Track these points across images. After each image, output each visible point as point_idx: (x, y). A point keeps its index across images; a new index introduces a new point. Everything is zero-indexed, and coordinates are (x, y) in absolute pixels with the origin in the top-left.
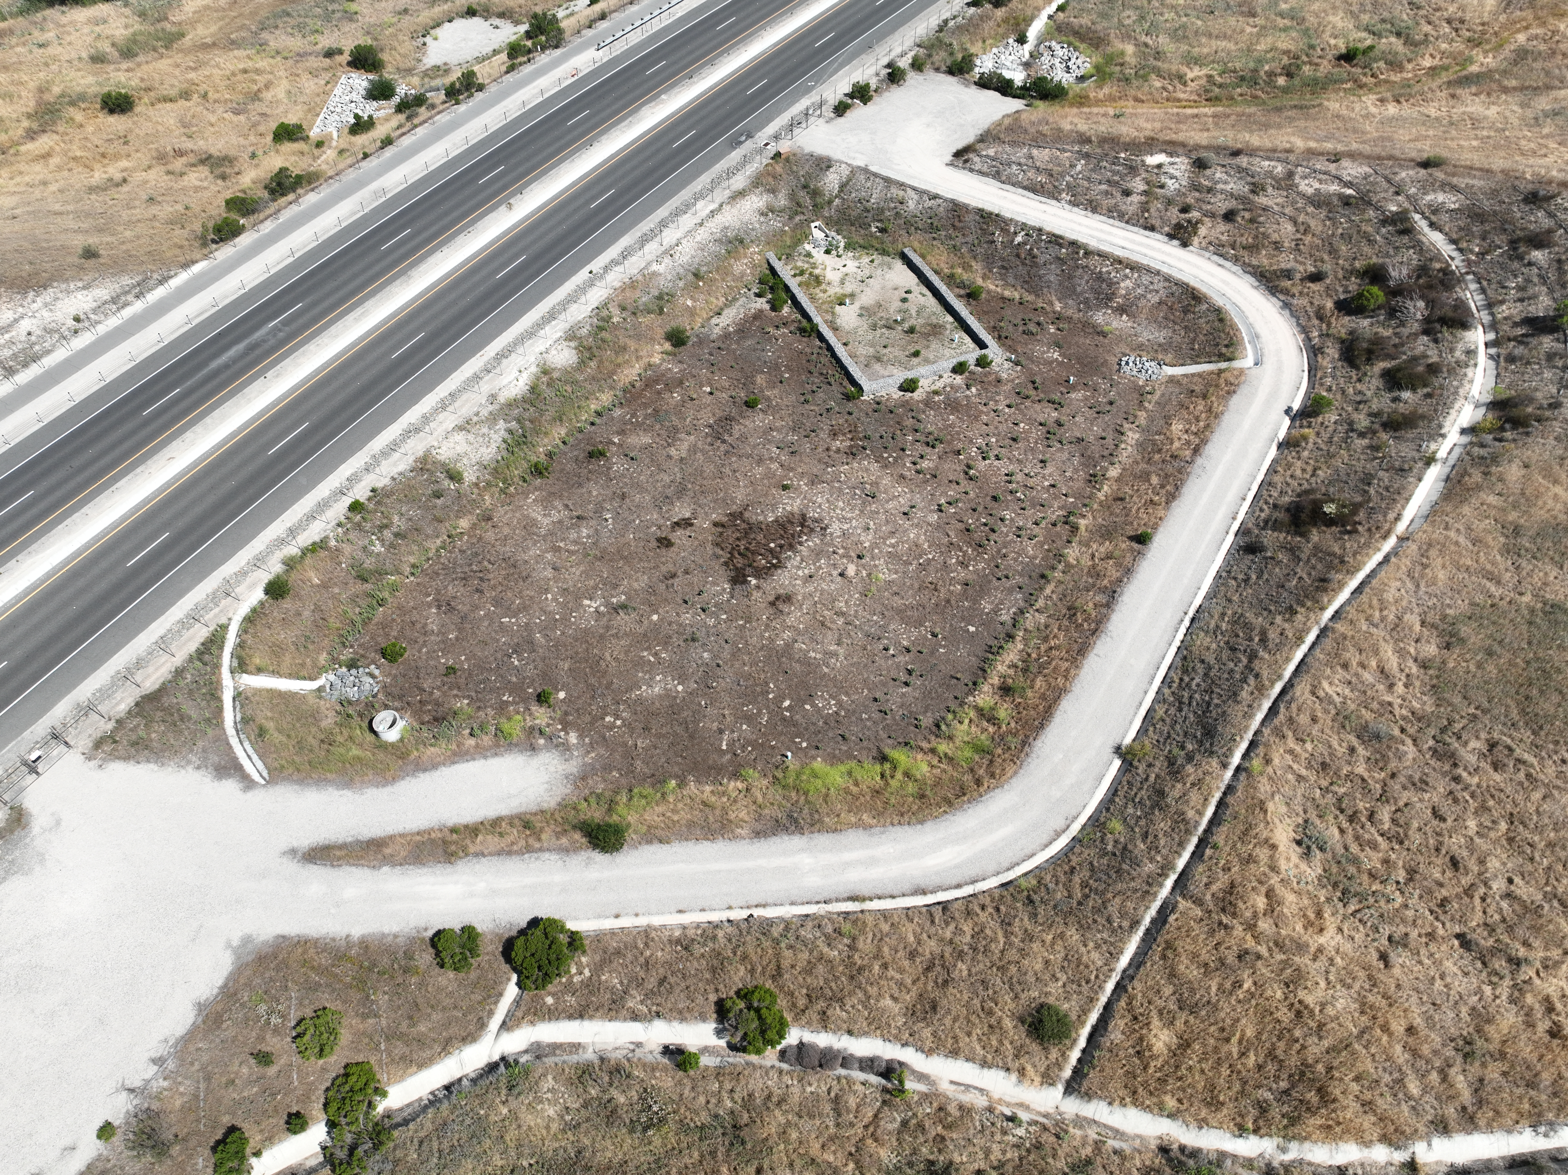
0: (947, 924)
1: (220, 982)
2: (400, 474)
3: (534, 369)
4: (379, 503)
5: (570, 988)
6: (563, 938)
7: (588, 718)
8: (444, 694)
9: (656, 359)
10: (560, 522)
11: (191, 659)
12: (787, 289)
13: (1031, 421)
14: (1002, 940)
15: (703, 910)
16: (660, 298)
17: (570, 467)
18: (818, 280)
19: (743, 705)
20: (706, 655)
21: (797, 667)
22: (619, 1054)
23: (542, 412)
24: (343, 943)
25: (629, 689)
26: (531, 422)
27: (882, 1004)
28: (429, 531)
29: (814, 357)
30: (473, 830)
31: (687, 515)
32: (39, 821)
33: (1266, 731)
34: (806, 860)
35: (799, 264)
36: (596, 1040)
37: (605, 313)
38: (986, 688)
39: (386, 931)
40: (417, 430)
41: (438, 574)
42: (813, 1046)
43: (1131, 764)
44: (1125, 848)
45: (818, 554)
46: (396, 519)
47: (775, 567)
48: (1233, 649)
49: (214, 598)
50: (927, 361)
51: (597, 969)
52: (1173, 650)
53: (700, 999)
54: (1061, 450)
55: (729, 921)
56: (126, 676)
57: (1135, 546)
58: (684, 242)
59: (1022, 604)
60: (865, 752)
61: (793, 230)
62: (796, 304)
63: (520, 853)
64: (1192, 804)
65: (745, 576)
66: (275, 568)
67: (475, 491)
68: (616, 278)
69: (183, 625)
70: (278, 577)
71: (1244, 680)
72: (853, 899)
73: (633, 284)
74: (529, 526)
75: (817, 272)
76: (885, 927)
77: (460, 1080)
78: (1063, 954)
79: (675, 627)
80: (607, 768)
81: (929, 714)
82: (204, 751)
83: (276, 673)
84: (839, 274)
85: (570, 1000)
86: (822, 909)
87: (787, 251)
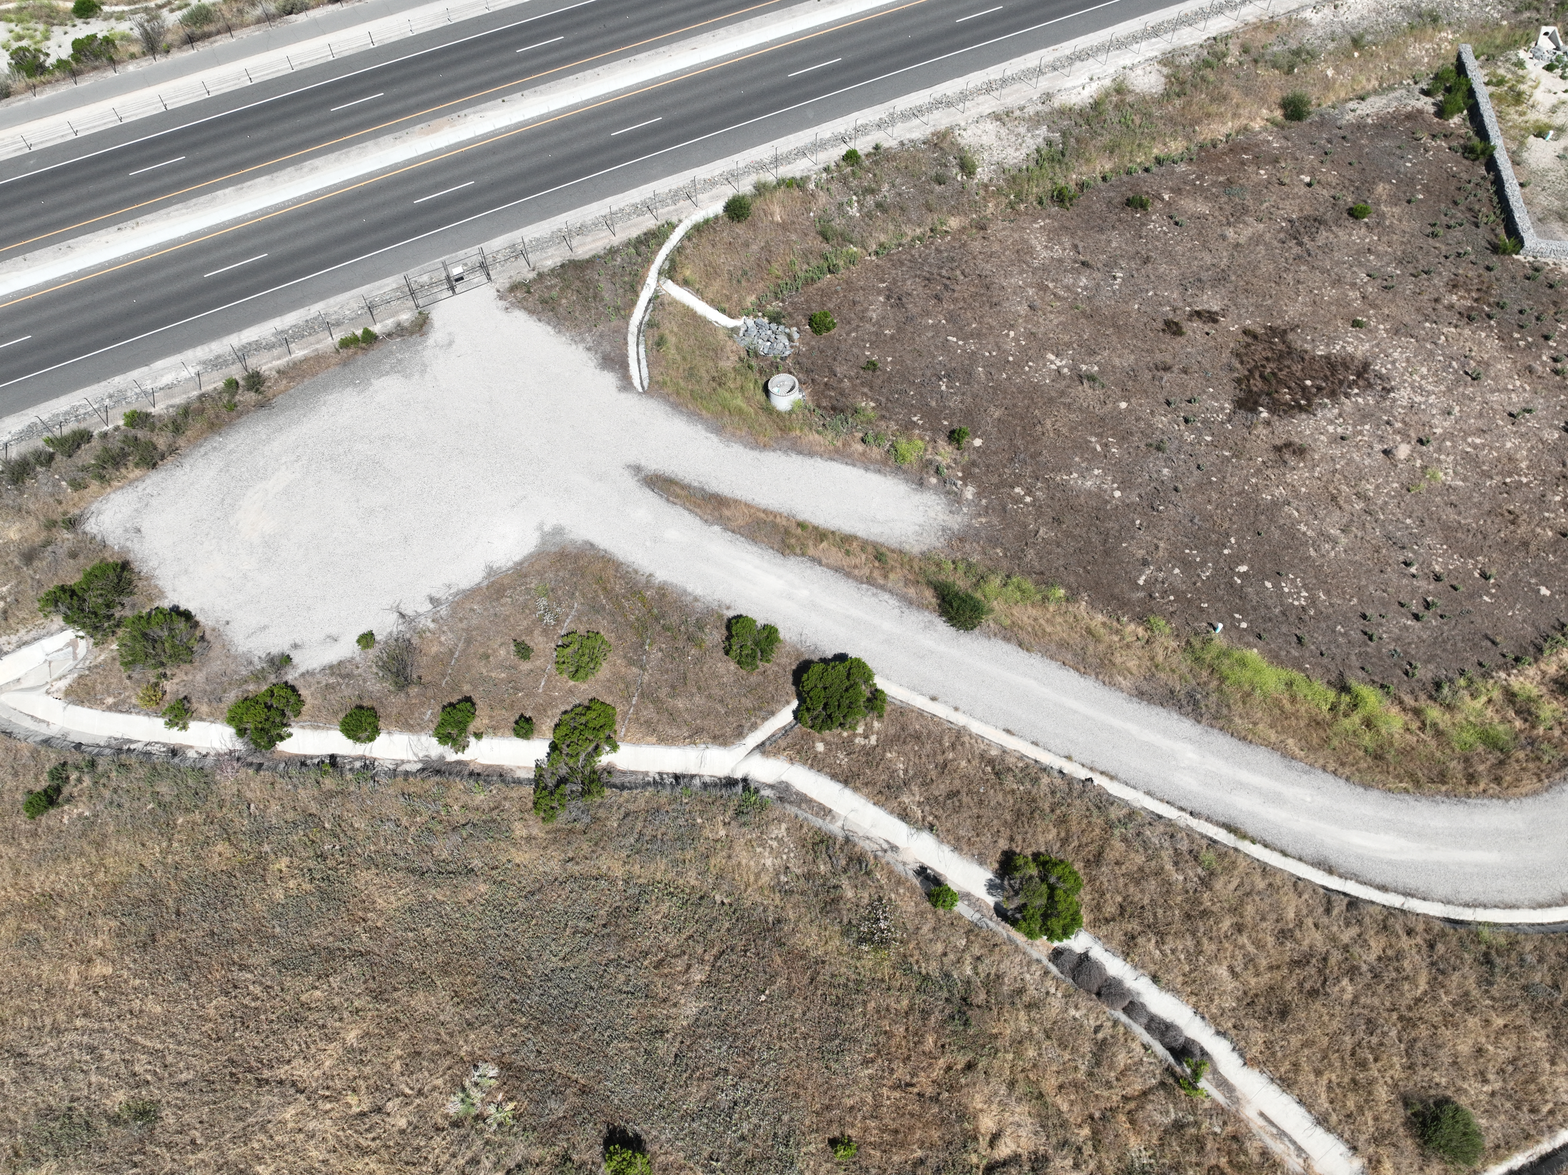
0: (1348, 924)
1: (517, 558)
2: (912, 141)
3: (1107, 82)
4: (876, 163)
5: (847, 745)
6: (865, 691)
7: (995, 479)
8: (854, 387)
9: (1257, 125)
10: (1060, 261)
11: (628, 244)
12: (1471, 93)
15: (1035, 744)
16: (1297, 53)
17: (1099, 207)
18: (1518, 98)
19: (1186, 546)
20: (1165, 471)
21: (1277, 534)
22: (868, 846)
23: (1094, 134)
24: (643, 580)
25: (1057, 469)
26: (1078, 141)
27: (1214, 969)
28: (914, 217)
29: (1469, 186)
30: (821, 535)
31: (1216, 308)
32: (437, 335)
34: (1188, 753)
35: (1502, 71)
36: (851, 816)
37: (1221, 47)
38: (1532, 671)
39: (689, 590)
40: (949, 104)
41: (902, 264)
42: (1098, 967)
45: (1364, 416)
46: (886, 187)
47: (1301, 409)
49: (675, 196)
51: (887, 742)
53: (987, 839)
55: (1061, 772)
56: (565, 237)
60: (1321, 671)
61: (1512, 28)
62: (1475, 117)
63: (859, 580)
65: (1257, 403)
66: (746, 187)
67: (982, 192)
68: (1253, 12)
69: (637, 210)
70: (743, 197)
72: (1229, 829)
73: (1271, 25)
74: (1023, 252)
75: (1522, 87)
76: (1260, 884)
77: (693, 777)
79: (1142, 425)
80: (993, 541)
81: (1431, 667)
82: (601, 336)
83: (699, 293)
84: (1552, 100)
85: (842, 758)
86: (1185, 819)
87: (1492, 51)
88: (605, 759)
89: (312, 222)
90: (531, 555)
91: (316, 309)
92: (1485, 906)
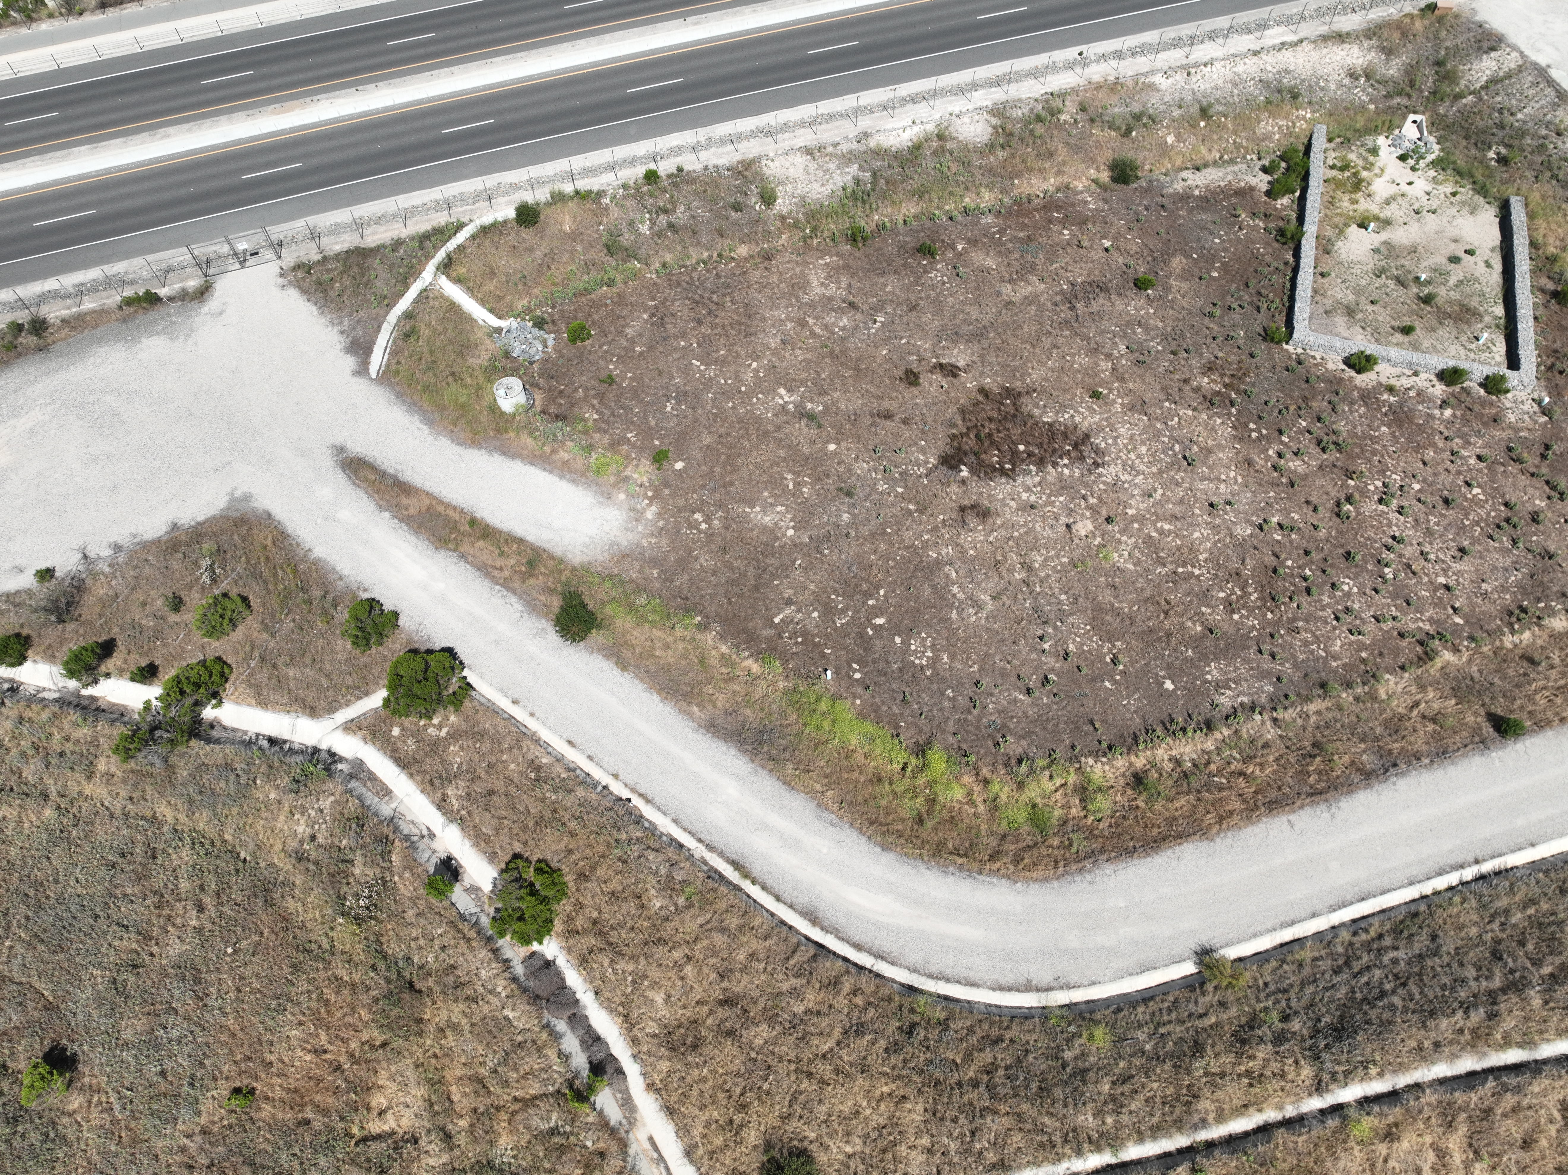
0: (797, 976)
1: (201, 518)
2: (715, 166)
3: (930, 127)
4: (675, 184)
5: (418, 735)
6: (454, 683)
7: (681, 502)
8: (585, 398)
9: (1079, 185)
10: (830, 299)
11: (413, 238)
12: (1306, 178)
13: (1494, 492)
14: (831, 1043)
15: (590, 758)
16: (1137, 117)
17: (890, 249)
18: (1358, 185)
19: (835, 591)
20: (845, 516)
21: (927, 591)
22: (406, 829)
23: (906, 178)
24: (301, 554)
25: (743, 501)
26: (887, 183)
27: (650, 994)
28: (704, 240)
29: (1266, 270)
30: (486, 532)
31: (961, 364)
32: (213, 303)
33: (1430, 1097)
34: (731, 789)
35: (1352, 156)
36: (405, 800)
37: (1057, 103)
38: (1121, 763)
39: (338, 568)
40: (769, 134)
41: (679, 284)
42: (560, 977)
43: (1202, 984)
44: (1084, 1071)
45: (1063, 486)
46: (681, 209)
47: (1003, 472)
48: (1496, 956)
49: (477, 197)
50: (1415, 347)
51: (455, 735)
52: (1412, 893)
53: (504, 838)
54: (1505, 551)
55: (605, 788)
56: (359, 225)
57: (1488, 730)
58: (1218, 65)
59: (1263, 699)
60: (913, 731)
61: (1377, 112)
62: (1302, 199)
63: (495, 581)
64: (1220, 1094)
65: (961, 462)
66: (542, 195)
67: (778, 223)
69: (437, 206)
70: (538, 204)
71: (1467, 1008)
72: (736, 865)
73: (1114, 86)
74: (800, 285)
75: (1364, 174)
76: (733, 922)
77: (285, 742)
78: (882, 1121)
79: (842, 469)
80: (653, 562)
81: (1024, 743)
82: (359, 321)
83: (470, 291)
84: (1393, 190)
85: (411, 745)
86: (699, 851)
87: (1349, 134)
88: (209, 713)
89: (146, 185)
90: (214, 517)
91: (119, 268)
92: (948, 980)
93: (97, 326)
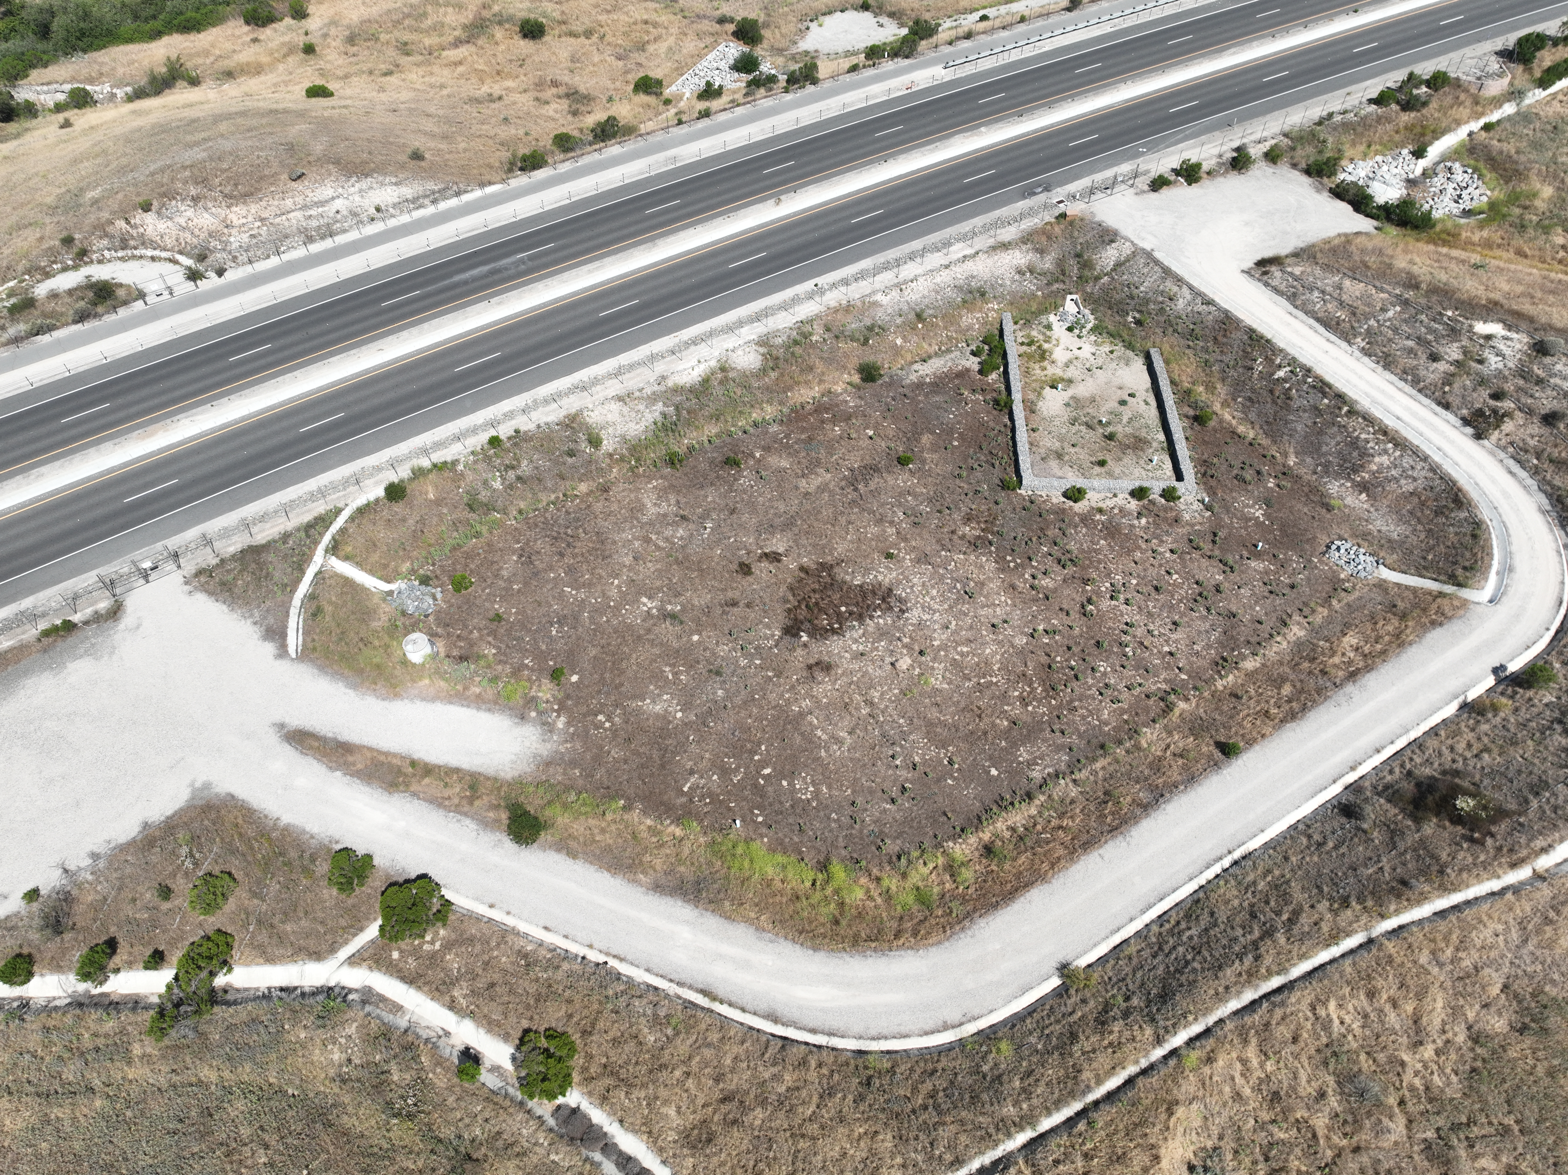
0: (774, 1064)
1: (169, 813)
2: (547, 424)
3: (713, 363)
4: (516, 444)
5: (416, 952)
6: (436, 904)
7: (584, 709)
8: (481, 638)
9: (838, 389)
10: (665, 515)
11: (298, 529)
12: (1005, 355)
13: (1187, 575)
14: (812, 1108)
15: (566, 937)
16: (870, 329)
17: (703, 466)
18: (1043, 355)
19: (726, 755)
20: (720, 692)
21: (798, 739)
22: (424, 1034)
23: (702, 406)
24: (271, 823)
25: (634, 697)
26: (689, 412)
27: (664, 1110)
28: (549, 485)
29: (992, 434)
30: (427, 770)
31: (781, 550)
32: (128, 620)
33: (1230, 1025)
34: (685, 933)
35: (1034, 333)
36: (417, 1010)
37: (808, 328)
38: (973, 840)
39: (308, 829)
40: (584, 389)
41: (536, 525)
42: (586, 1118)
43: (1067, 991)
44: (999, 1077)
45: (882, 633)
46: (525, 463)
47: (834, 631)
48: (1253, 916)
49: (346, 483)
50: (1110, 475)
51: (448, 946)
52: (1192, 886)
53: (513, 1019)
54: (1204, 618)
55: (583, 958)
56: (246, 525)
57: (1218, 754)
58: (921, 280)
59: (1063, 767)
60: (813, 853)
61: (1044, 297)
62: (1006, 373)
63: (448, 809)
64: (1095, 1065)
65: (800, 629)
66: (404, 473)
67: (608, 460)
68: (833, 298)
69: (312, 497)
70: (402, 481)
71: (1240, 957)
72: (705, 993)
73: (848, 308)
74: (637, 509)
75: (1046, 346)
76: (714, 1037)
77: (296, 988)
78: (864, 1155)
79: (708, 654)
80: (573, 763)
81: (899, 842)
82: (268, 611)
83: (360, 565)
84: (1068, 355)
85: (412, 963)
86: (672, 989)
87: (1028, 317)
88: (220, 981)
89: (32, 524)
90: (181, 809)
91: (27, 603)
92: (886, 1038)
93: (19, 660)
